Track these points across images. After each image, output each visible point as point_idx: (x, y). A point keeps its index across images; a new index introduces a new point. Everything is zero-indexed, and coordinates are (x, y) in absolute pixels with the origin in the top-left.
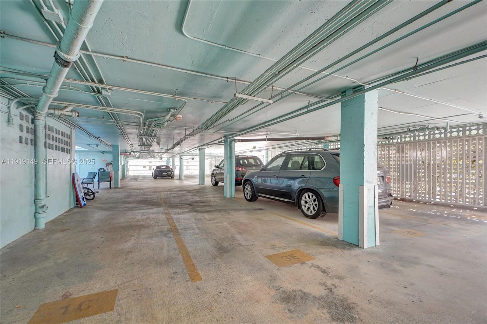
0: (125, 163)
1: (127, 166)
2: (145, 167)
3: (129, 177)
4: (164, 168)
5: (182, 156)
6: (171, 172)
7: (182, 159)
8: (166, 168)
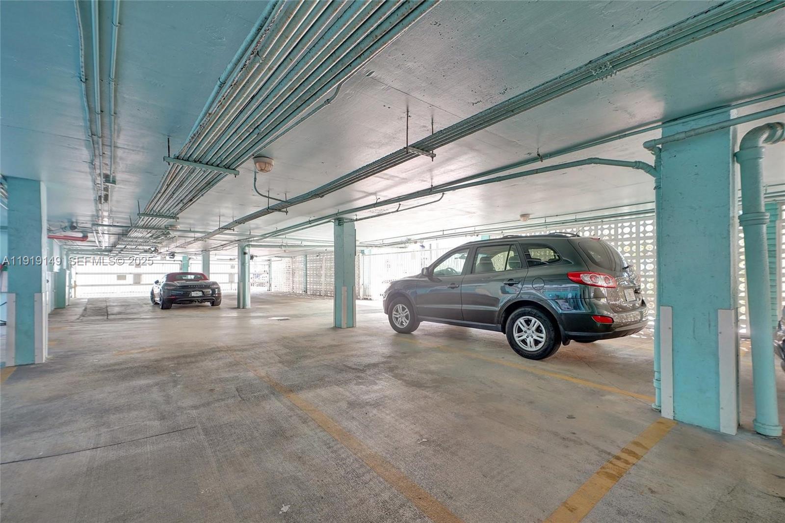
0: (65, 267)
1: (70, 275)
2: (121, 277)
3: (76, 304)
4: (191, 280)
5: (247, 248)
6: (213, 291)
7: (247, 256)
8: (195, 280)
